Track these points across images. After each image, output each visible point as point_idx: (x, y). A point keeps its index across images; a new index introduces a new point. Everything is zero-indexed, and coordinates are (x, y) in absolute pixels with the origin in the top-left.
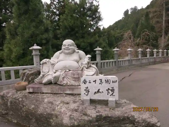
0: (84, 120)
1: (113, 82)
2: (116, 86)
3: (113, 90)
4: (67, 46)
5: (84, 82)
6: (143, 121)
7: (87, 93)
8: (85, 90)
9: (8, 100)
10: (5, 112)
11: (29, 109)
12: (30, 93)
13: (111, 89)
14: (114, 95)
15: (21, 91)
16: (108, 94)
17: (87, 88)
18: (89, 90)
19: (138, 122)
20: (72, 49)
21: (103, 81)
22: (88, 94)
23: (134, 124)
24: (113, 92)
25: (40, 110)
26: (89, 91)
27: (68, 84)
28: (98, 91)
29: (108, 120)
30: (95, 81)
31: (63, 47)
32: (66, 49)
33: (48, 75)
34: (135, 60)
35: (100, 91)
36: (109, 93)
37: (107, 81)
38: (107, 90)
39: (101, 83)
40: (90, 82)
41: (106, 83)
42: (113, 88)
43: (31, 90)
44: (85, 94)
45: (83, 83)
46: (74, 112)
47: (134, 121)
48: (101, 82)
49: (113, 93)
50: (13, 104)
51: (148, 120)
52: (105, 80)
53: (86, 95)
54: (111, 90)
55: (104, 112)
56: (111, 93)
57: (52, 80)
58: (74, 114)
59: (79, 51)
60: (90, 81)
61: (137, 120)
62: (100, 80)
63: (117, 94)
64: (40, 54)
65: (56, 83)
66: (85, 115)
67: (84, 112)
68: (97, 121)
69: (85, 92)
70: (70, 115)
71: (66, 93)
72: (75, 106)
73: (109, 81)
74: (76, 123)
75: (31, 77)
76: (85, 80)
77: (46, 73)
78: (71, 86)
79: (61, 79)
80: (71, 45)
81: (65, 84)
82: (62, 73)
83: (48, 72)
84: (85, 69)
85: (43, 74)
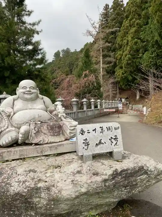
0: (96, 182)
1: (115, 130)
3: (116, 139)
4: (28, 89)
5: (81, 132)
6: (154, 169)
13: (114, 137)
14: (118, 144)
16: (111, 145)
17: (86, 139)
18: (88, 142)
20: (35, 93)
21: (105, 128)
22: (88, 148)
23: (148, 174)
24: (116, 141)
25: (15, 188)
26: (89, 144)
27: (45, 141)
28: (100, 143)
29: (124, 174)
30: (95, 130)
32: (26, 92)
33: (9, 131)
35: (102, 141)
36: (112, 142)
37: (109, 129)
38: (110, 139)
39: (102, 132)
40: (89, 131)
41: (108, 130)
42: (116, 136)
44: (83, 148)
45: (81, 134)
46: (77, 175)
47: (148, 170)
48: (102, 130)
52: (107, 127)
53: (86, 149)
54: (114, 139)
56: (115, 142)
58: (78, 178)
59: (44, 97)
62: (100, 127)
63: (122, 143)
66: (96, 174)
67: (94, 171)
68: (113, 178)
69: (83, 145)
70: (72, 181)
71: (46, 154)
72: (75, 166)
73: (111, 128)
74: (84, 190)
76: (82, 130)
77: (3, 129)
78: (50, 143)
79: (33, 135)
80: (34, 88)
81: (41, 142)
82: (32, 127)
83: (7, 127)
84: (63, 118)
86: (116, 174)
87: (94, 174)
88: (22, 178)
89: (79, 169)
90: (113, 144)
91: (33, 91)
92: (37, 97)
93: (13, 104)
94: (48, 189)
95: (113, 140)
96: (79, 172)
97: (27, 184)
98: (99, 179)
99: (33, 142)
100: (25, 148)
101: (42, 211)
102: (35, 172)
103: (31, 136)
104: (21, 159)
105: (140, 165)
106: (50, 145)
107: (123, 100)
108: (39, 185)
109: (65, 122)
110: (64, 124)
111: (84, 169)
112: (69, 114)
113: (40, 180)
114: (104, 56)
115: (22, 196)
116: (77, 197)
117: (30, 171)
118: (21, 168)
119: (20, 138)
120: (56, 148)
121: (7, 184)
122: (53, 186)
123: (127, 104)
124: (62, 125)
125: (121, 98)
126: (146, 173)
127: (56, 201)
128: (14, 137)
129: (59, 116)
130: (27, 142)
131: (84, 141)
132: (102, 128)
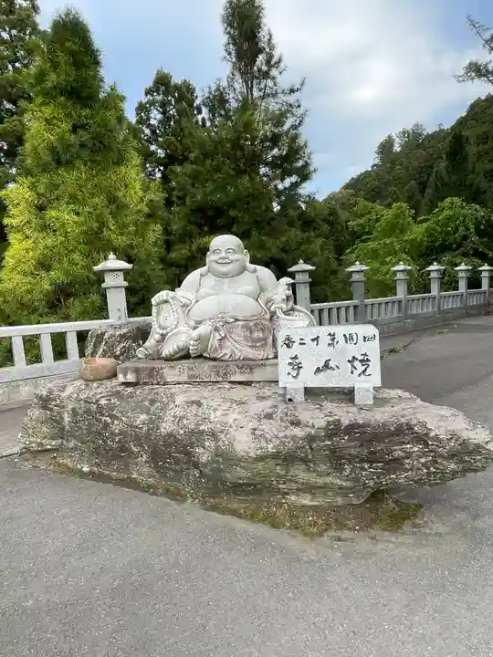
0: (294, 438)
1: (365, 341)
2: (374, 350)
3: (365, 361)
4: (223, 254)
5: (287, 342)
6: (450, 436)
7: (294, 373)
8: (290, 363)
9: (64, 407)
10: (54, 443)
11: (132, 426)
12: (127, 384)
13: (361, 358)
14: (367, 373)
15: (101, 382)
16: (352, 372)
17: (296, 357)
18: (300, 363)
19: (436, 438)
20: (237, 261)
21: (340, 337)
22: (298, 374)
23: (426, 444)
24: (364, 368)
25: (167, 427)
26: (301, 367)
27: (235, 355)
28: (326, 366)
29: (358, 433)
30: (316, 339)
31: (210, 257)
32: (220, 261)
33: (176, 334)
34: (418, 299)
35: (331, 364)
36: (356, 369)
37: (348, 338)
38: (349, 361)
39: (333, 343)
40: (303, 342)
41: (346, 342)
42: (365, 355)
43: (131, 378)
44: (289, 374)
45: (285, 346)
46: (264, 421)
47: (427, 434)
48: (333, 339)
49: (366, 369)
50: (79, 418)
51: (465, 435)
52: (344, 335)
53: (293, 376)
54: (361, 361)
55: (346, 415)
56: (360, 368)
57: (191, 348)
58: (264, 427)
59: (258, 267)
60: (302, 339)
61: (432, 434)
62: (330, 334)
63: (378, 371)
64: (126, 284)
65: (200, 356)
66: (296, 423)
67: (292, 418)
68: (329, 437)
69: (290, 368)
70: (255, 429)
71: (232, 379)
72: (265, 406)
73: (355, 337)
74: (270, 448)
75: (122, 345)
76: (288, 339)
77: (169, 330)
79: (216, 343)
80: (235, 251)
81: (227, 357)
83: (177, 327)
84: (279, 313)
85: (161, 331)
86: (334, 430)
87: (292, 423)
88: (179, 412)
89: (270, 411)
90: (357, 372)
91: (233, 257)
92: (244, 269)
93: (200, 284)
94: (213, 435)
95: (357, 363)
96: (269, 416)
97: (185, 422)
98: (299, 432)
101: (208, 470)
102: (199, 404)
103: (212, 345)
108: (203, 427)
111: (279, 411)
115: (177, 441)
116: (261, 459)
117: (193, 402)
118: (183, 397)
120: (252, 371)
121: (160, 418)
126: (422, 439)
127: (226, 457)
128: (181, 344)
130: (205, 355)
131: (291, 361)
132: (332, 336)
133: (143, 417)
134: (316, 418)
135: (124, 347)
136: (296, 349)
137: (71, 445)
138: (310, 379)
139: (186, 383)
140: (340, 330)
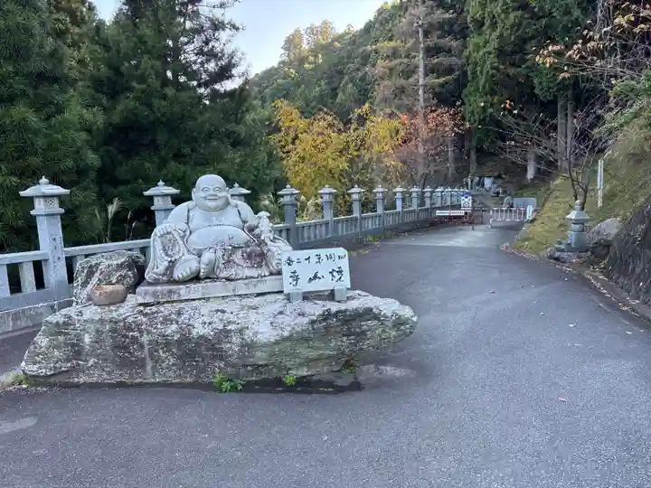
0: (301, 324)
1: (339, 259)
2: (345, 264)
3: (340, 272)
5: (288, 262)
6: (392, 314)
7: (294, 283)
8: (291, 277)
9: (85, 329)
12: (145, 305)
13: (337, 270)
14: (343, 279)
15: (116, 306)
16: (332, 280)
17: (295, 272)
18: (298, 276)
19: (385, 316)
20: (222, 197)
21: (323, 257)
22: (297, 283)
23: (379, 320)
24: (340, 276)
25: (199, 330)
26: (299, 278)
27: (238, 275)
28: (316, 277)
29: (342, 316)
30: (308, 259)
32: (209, 197)
34: (342, 221)
35: (319, 275)
36: (334, 277)
37: (329, 257)
38: (330, 272)
39: (319, 261)
40: (299, 261)
41: (328, 260)
42: (340, 268)
43: (149, 299)
44: (290, 283)
45: (287, 264)
46: (278, 317)
47: (380, 314)
48: (319, 258)
50: (103, 337)
51: (401, 313)
52: (326, 255)
53: (293, 285)
54: (337, 272)
56: (337, 276)
58: (279, 320)
59: (239, 202)
60: (299, 259)
61: (382, 313)
62: (317, 255)
63: (349, 278)
65: (209, 277)
66: (302, 314)
67: (300, 311)
68: (324, 320)
69: (291, 280)
70: (272, 323)
71: (239, 293)
72: (277, 307)
73: (333, 256)
74: (286, 334)
75: (119, 274)
76: (289, 259)
77: (177, 257)
78: (247, 278)
79: (221, 266)
80: (220, 190)
81: (233, 277)
82: (220, 253)
83: (183, 254)
85: (169, 259)
86: (327, 316)
87: (299, 315)
88: (207, 319)
89: (282, 309)
92: (228, 203)
93: (188, 217)
94: (241, 331)
95: (335, 274)
96: (281, 313)
97: (214, 326)
98: (306, 320)
99: (222, 275)
100: (209, 284)
101: (233, 360)
102: (223, 312)
103: (218, 267)
104: (204, 299)
105: (366, 306)
106: (247, 281)
107: (488, 182)
108: (229, 328)
109: (271, 248)
110: (269, 250)
111: (288, 308)
112: (312, 228)
113: (229, 323)
114: (431, 52)
115: (207, 340)
116: (277, 343)
117: (217, 311)
118: (206, 308)
119: (202, 271)
120: (255, 286)
121: (189, 325)
122: (247, 328)
123: (498, 193)
124: (265, 252)
125: (481, 178)
126: (376, 317)
127: (250, 346)
129: (262, 238)
130: (212, 276)
131: (292, 274)
132: (319, 256)
133: (174, 327)
134: (316, 309)
135: (120, 275)
136: (295, 266)
137: (91, 363)
138: (305, 286)
139: (200, 299)
140: (323, 252)
